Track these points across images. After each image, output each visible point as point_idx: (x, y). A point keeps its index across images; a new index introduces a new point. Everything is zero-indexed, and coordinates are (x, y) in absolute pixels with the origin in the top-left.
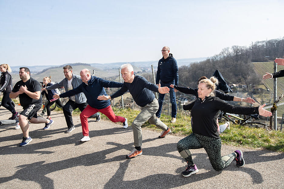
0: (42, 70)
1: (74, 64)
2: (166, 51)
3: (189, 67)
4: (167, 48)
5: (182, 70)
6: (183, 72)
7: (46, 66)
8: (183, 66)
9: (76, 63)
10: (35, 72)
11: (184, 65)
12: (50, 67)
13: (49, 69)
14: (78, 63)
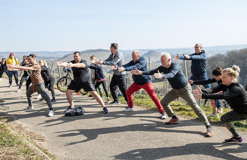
0: (63, 56)
1: (95, 50)
2: (199, 48)
3: (225, 55)
4: (199, 45)
5: (216, 59)
6: (217, 62)
7: (67, 52)
8: (218, 55)
9: (97, 49)
10: (56, 58)
11: (219, 53)
12: (71, 53)
13: (70, 55)
14: (99, 49)
